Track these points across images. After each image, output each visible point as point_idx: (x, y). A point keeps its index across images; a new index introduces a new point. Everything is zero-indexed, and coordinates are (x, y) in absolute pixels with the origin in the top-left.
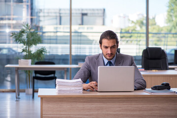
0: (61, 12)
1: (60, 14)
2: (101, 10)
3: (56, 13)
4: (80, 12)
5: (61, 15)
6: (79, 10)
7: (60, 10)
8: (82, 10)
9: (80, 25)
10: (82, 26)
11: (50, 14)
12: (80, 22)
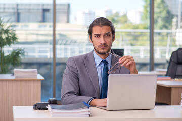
0: (19, 7)
1: (18, 9)
2: (64, 5)
3: (14, 8)
4: (41, 7)
5: (20, 11)
6: (39, 5)
7: (18, 5)
8: (43, 5)
9: (41, 22)
10: (43, 24)
11: (6, 10)
12: (40, 18)
